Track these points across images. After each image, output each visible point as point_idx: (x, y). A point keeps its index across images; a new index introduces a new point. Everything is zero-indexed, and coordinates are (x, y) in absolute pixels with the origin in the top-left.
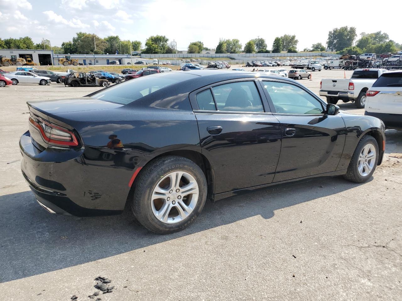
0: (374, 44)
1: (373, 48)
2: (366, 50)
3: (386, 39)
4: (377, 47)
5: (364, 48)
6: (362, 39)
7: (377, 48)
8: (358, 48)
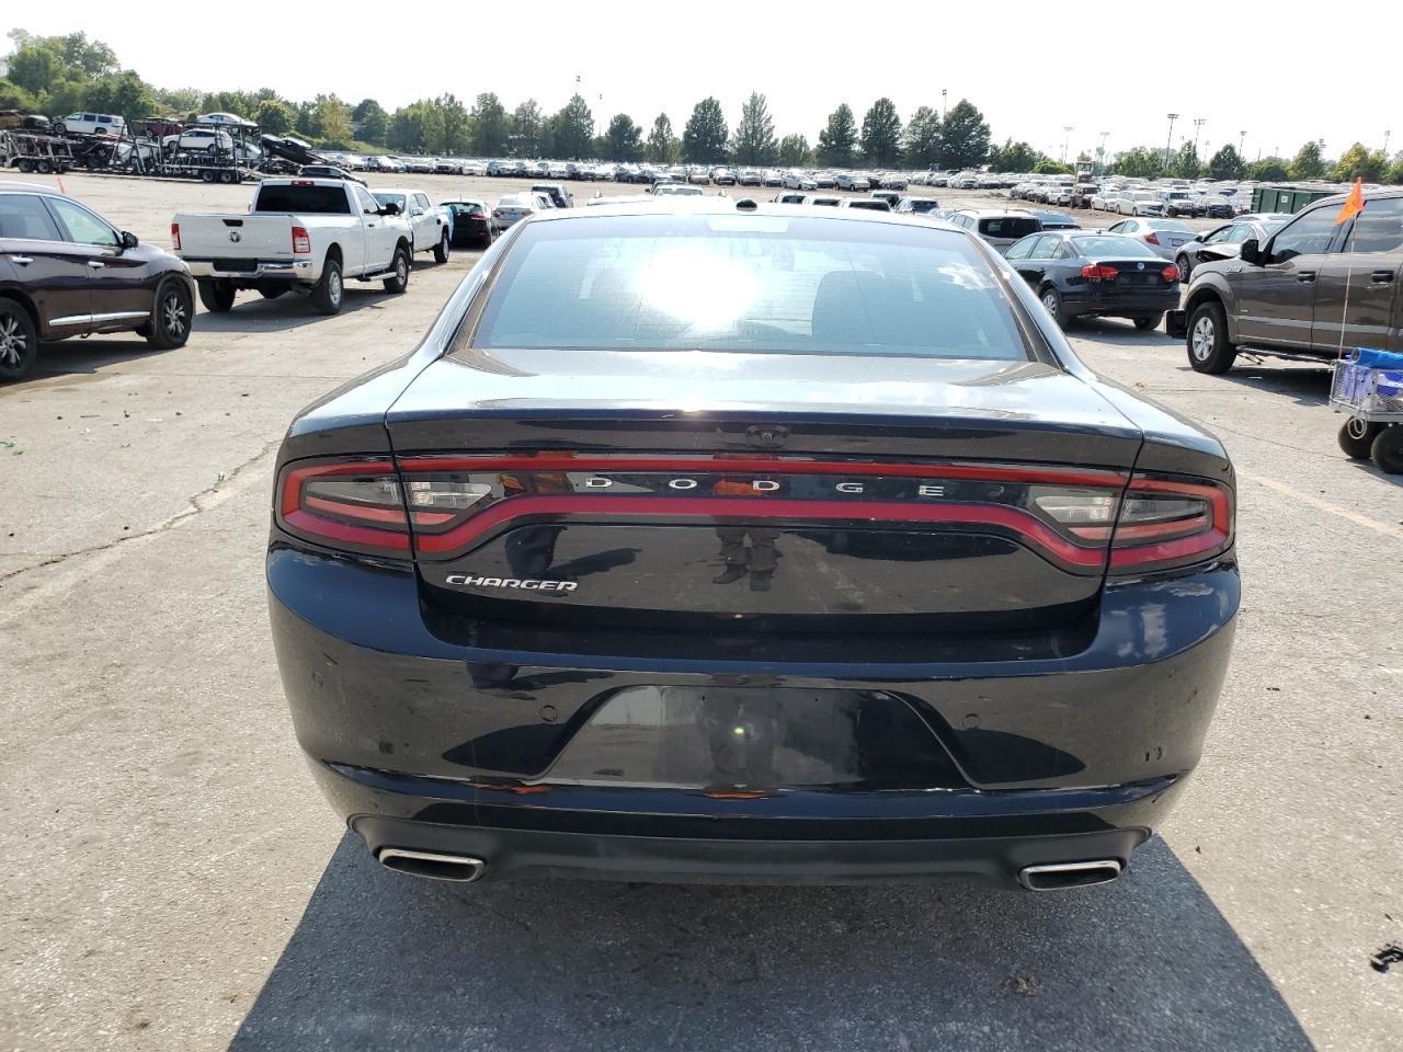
0: (73, 77)
1: (78, 95)
2: (51, 97)
3: (110, 63)
4: (90, 91)
5: (43, 92)
6: (23, 55)
7: (92, 94)
8: (18, 88)
